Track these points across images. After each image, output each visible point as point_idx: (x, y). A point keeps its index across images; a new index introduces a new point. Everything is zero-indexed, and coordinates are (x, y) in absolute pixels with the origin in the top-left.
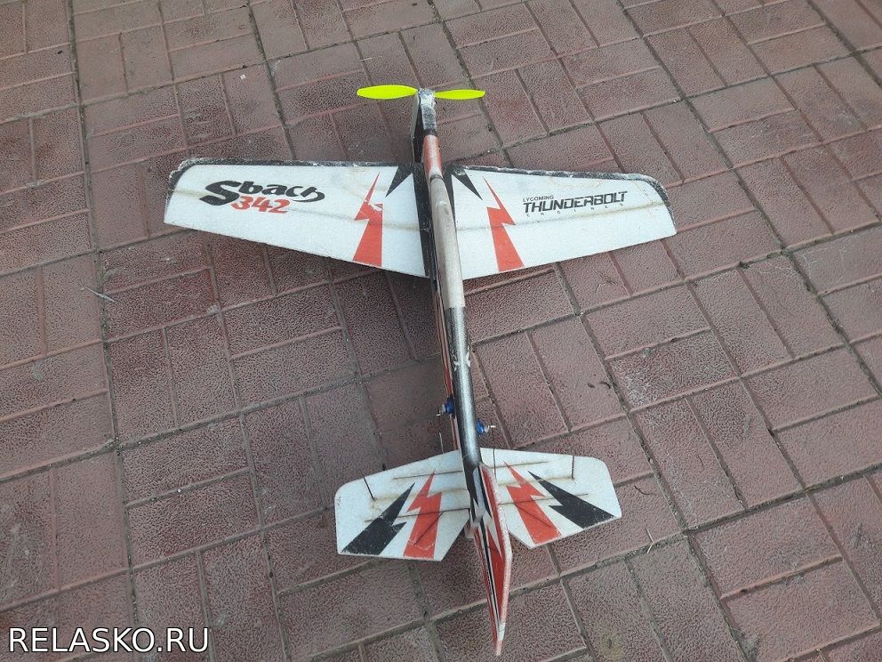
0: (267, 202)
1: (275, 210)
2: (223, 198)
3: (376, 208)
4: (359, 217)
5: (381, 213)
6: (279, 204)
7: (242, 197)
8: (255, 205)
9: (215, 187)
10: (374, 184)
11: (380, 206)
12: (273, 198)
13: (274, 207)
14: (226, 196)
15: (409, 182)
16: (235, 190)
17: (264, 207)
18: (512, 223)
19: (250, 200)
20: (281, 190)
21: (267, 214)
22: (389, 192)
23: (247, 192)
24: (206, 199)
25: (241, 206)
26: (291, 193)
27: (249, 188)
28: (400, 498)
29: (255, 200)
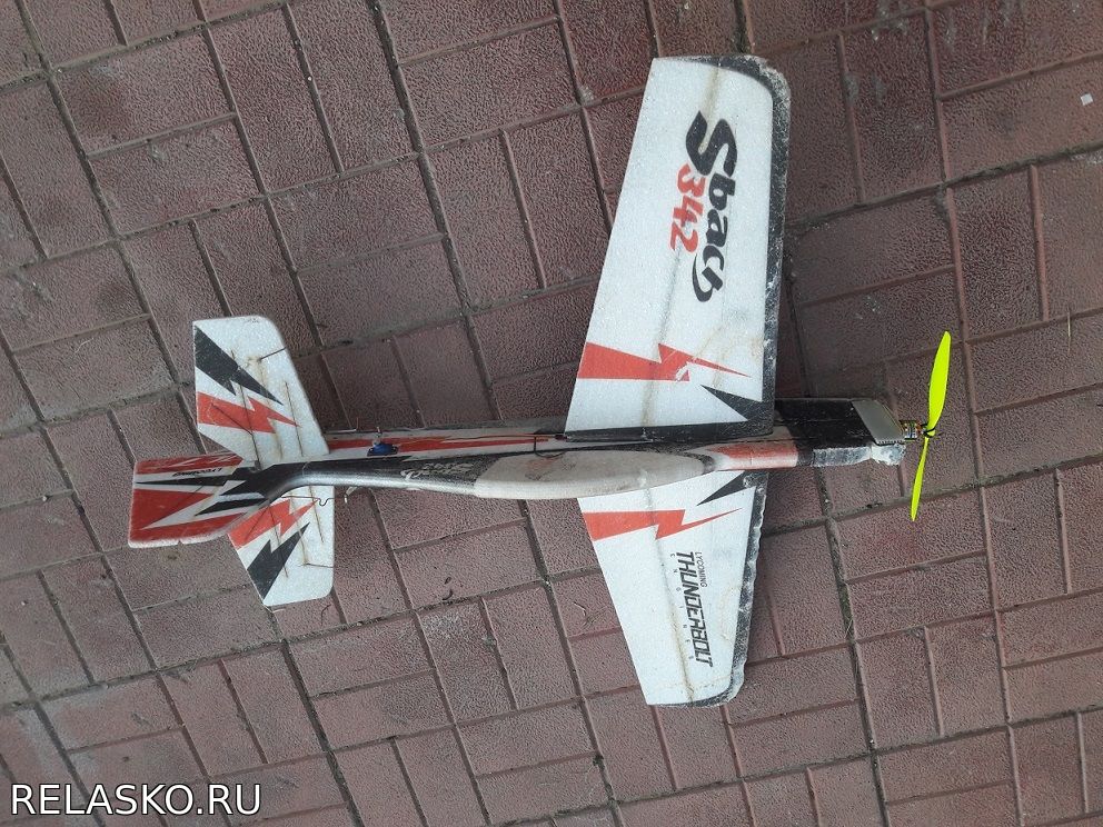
0: (692, 218)
1: (676, 231)
2: (702, 149)
3: (682, 371)
4: (663, 350)
5: (671, 378)
6: (689, 236)
7: (703, 181)
8: (687, 201)
9: (724, 133)
10: (725, 370)
11: (686, 377)
12: (701, 226)
13: (684, 230)
14: (706, 153)
15: (731, 416)
16: (718, 167)
17: (684, 215)
18: (659, 535)
19: (698, 191)
20: (717, 238)
21: (669, 219)
22: (712, 391)
23: (714, 184)
24: (700, 124)
25: (686, 179)
26: (709, 253)
27: (722, 188)
28: (264, 389)
29: (698, 200)
